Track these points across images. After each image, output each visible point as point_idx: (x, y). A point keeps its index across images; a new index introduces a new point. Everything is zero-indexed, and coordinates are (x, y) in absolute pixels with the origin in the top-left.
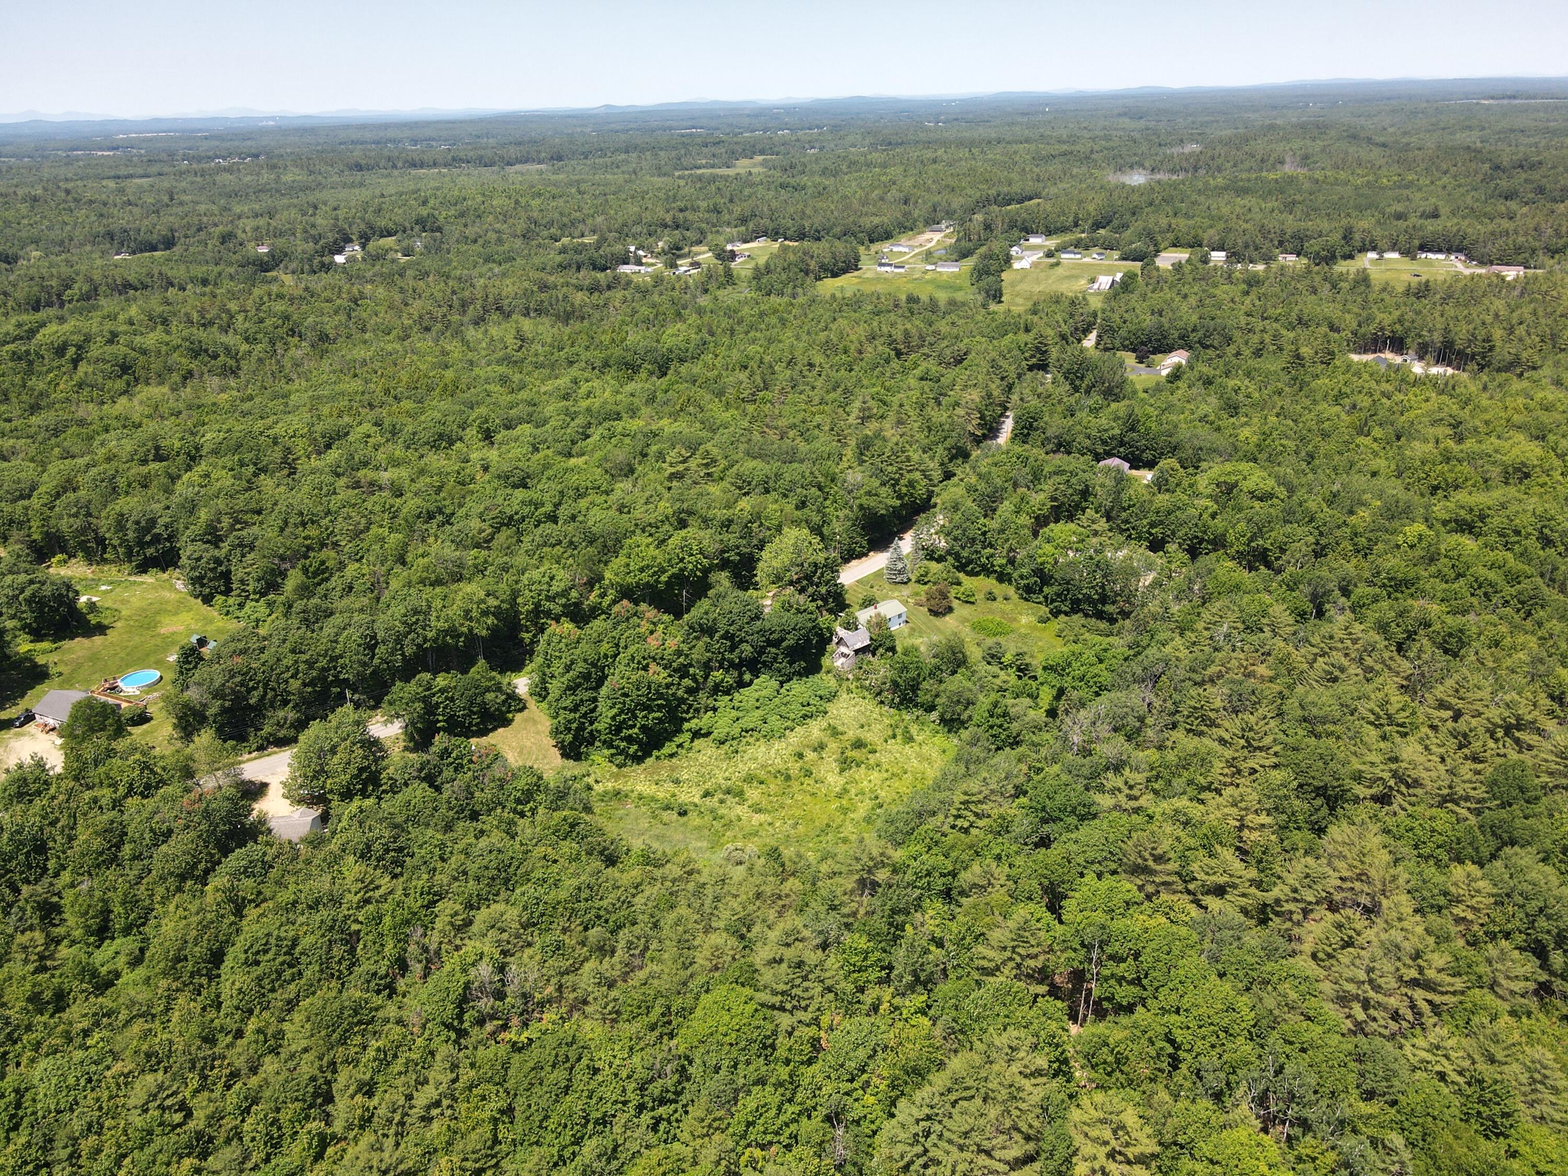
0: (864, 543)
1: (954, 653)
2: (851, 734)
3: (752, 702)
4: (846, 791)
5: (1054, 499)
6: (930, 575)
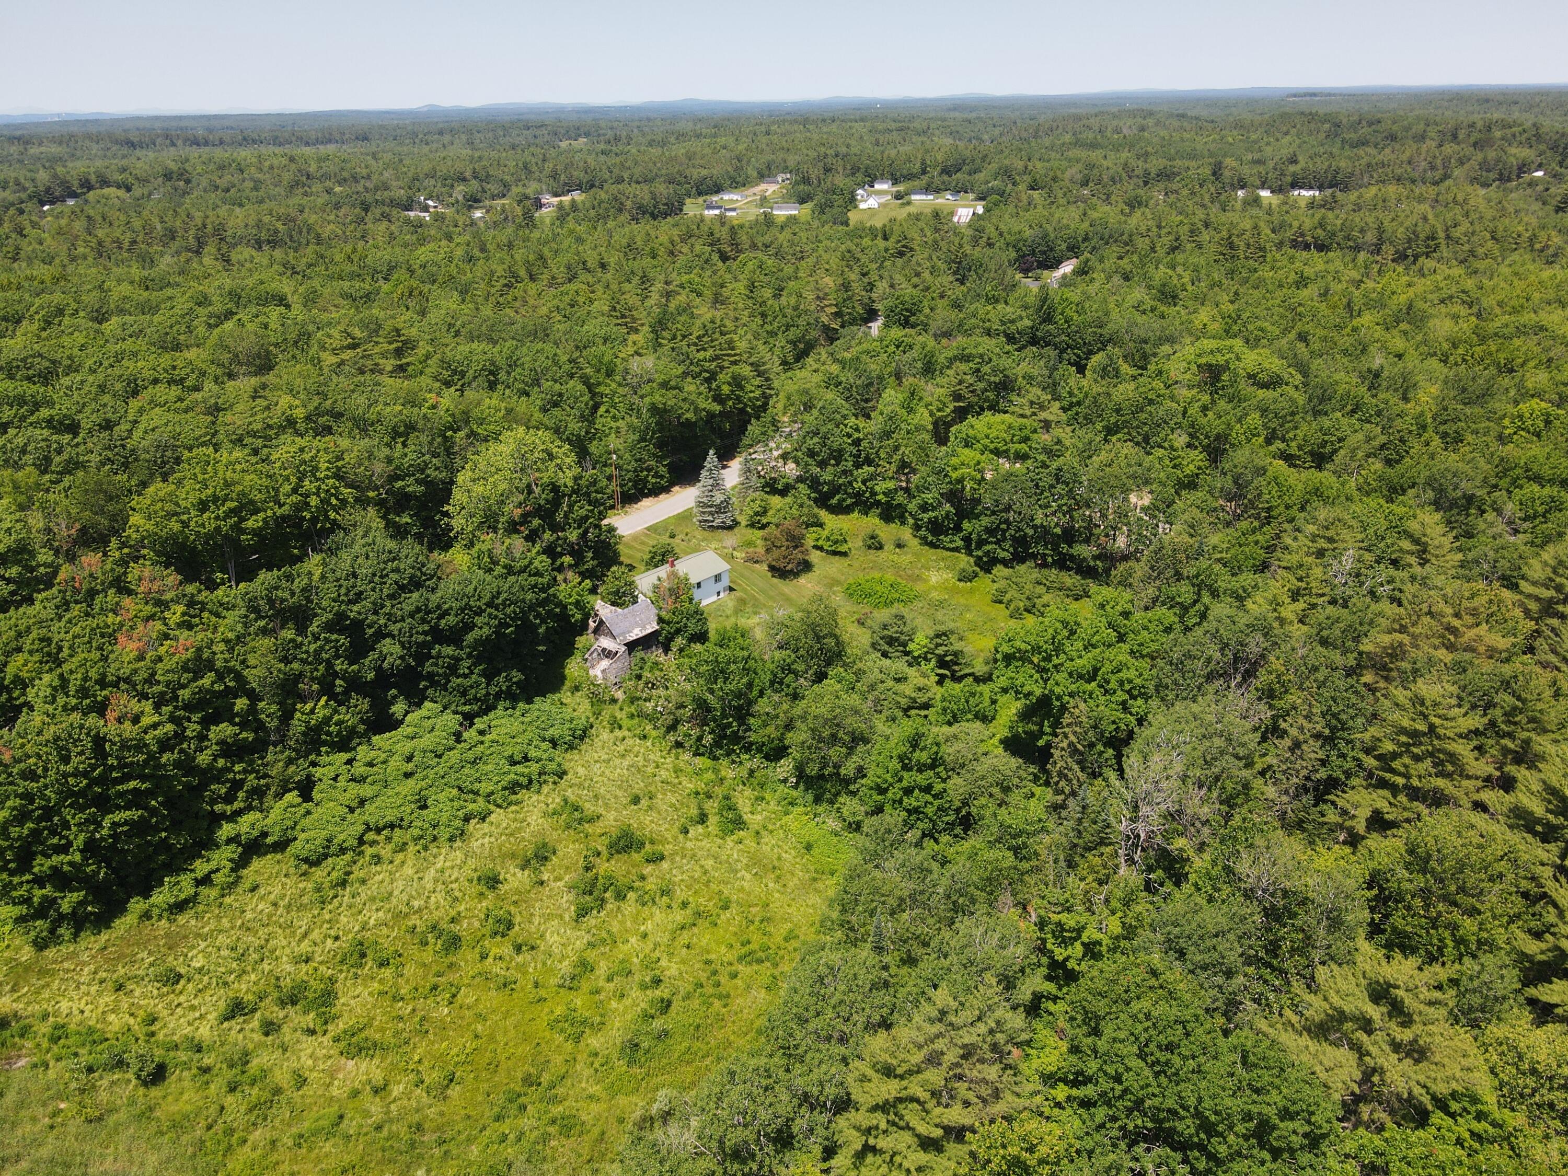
0: (663, 470)
1: (818, 638)
2: (611, 821)
3: (396, 763)
4: (585, 967)
5: (957, 397)
6: (770, 513)
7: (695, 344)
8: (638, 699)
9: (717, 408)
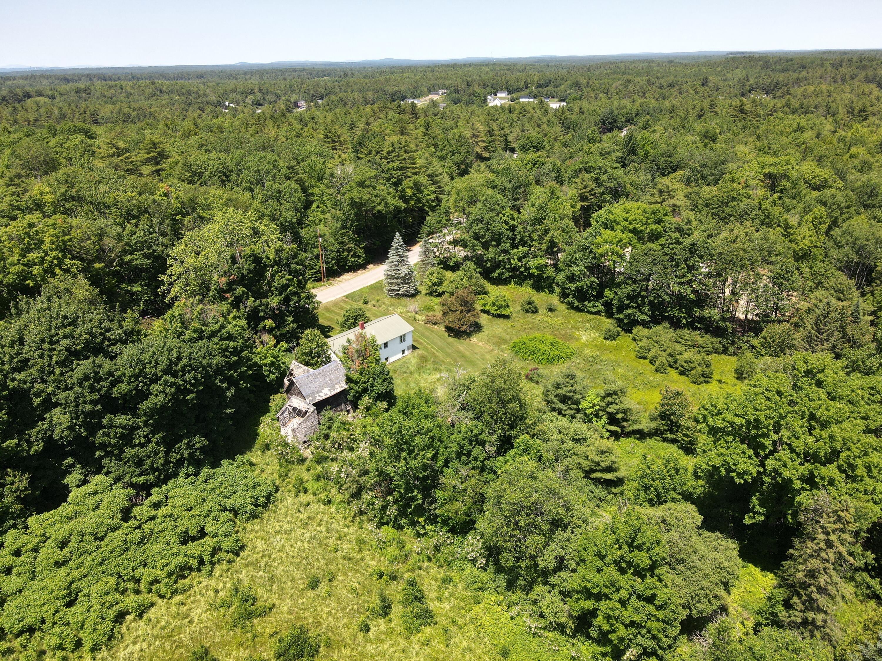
2: (284, 614)
3: (49, 550)
5: (583, 198)
6: (445, 284)
7: (386, 158)
8: (325, 459)
9: (403, 206)
